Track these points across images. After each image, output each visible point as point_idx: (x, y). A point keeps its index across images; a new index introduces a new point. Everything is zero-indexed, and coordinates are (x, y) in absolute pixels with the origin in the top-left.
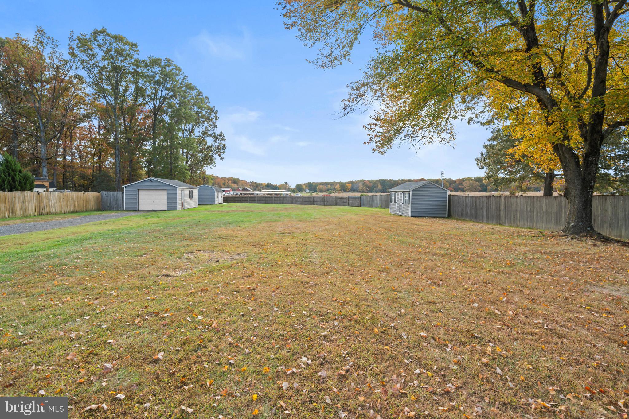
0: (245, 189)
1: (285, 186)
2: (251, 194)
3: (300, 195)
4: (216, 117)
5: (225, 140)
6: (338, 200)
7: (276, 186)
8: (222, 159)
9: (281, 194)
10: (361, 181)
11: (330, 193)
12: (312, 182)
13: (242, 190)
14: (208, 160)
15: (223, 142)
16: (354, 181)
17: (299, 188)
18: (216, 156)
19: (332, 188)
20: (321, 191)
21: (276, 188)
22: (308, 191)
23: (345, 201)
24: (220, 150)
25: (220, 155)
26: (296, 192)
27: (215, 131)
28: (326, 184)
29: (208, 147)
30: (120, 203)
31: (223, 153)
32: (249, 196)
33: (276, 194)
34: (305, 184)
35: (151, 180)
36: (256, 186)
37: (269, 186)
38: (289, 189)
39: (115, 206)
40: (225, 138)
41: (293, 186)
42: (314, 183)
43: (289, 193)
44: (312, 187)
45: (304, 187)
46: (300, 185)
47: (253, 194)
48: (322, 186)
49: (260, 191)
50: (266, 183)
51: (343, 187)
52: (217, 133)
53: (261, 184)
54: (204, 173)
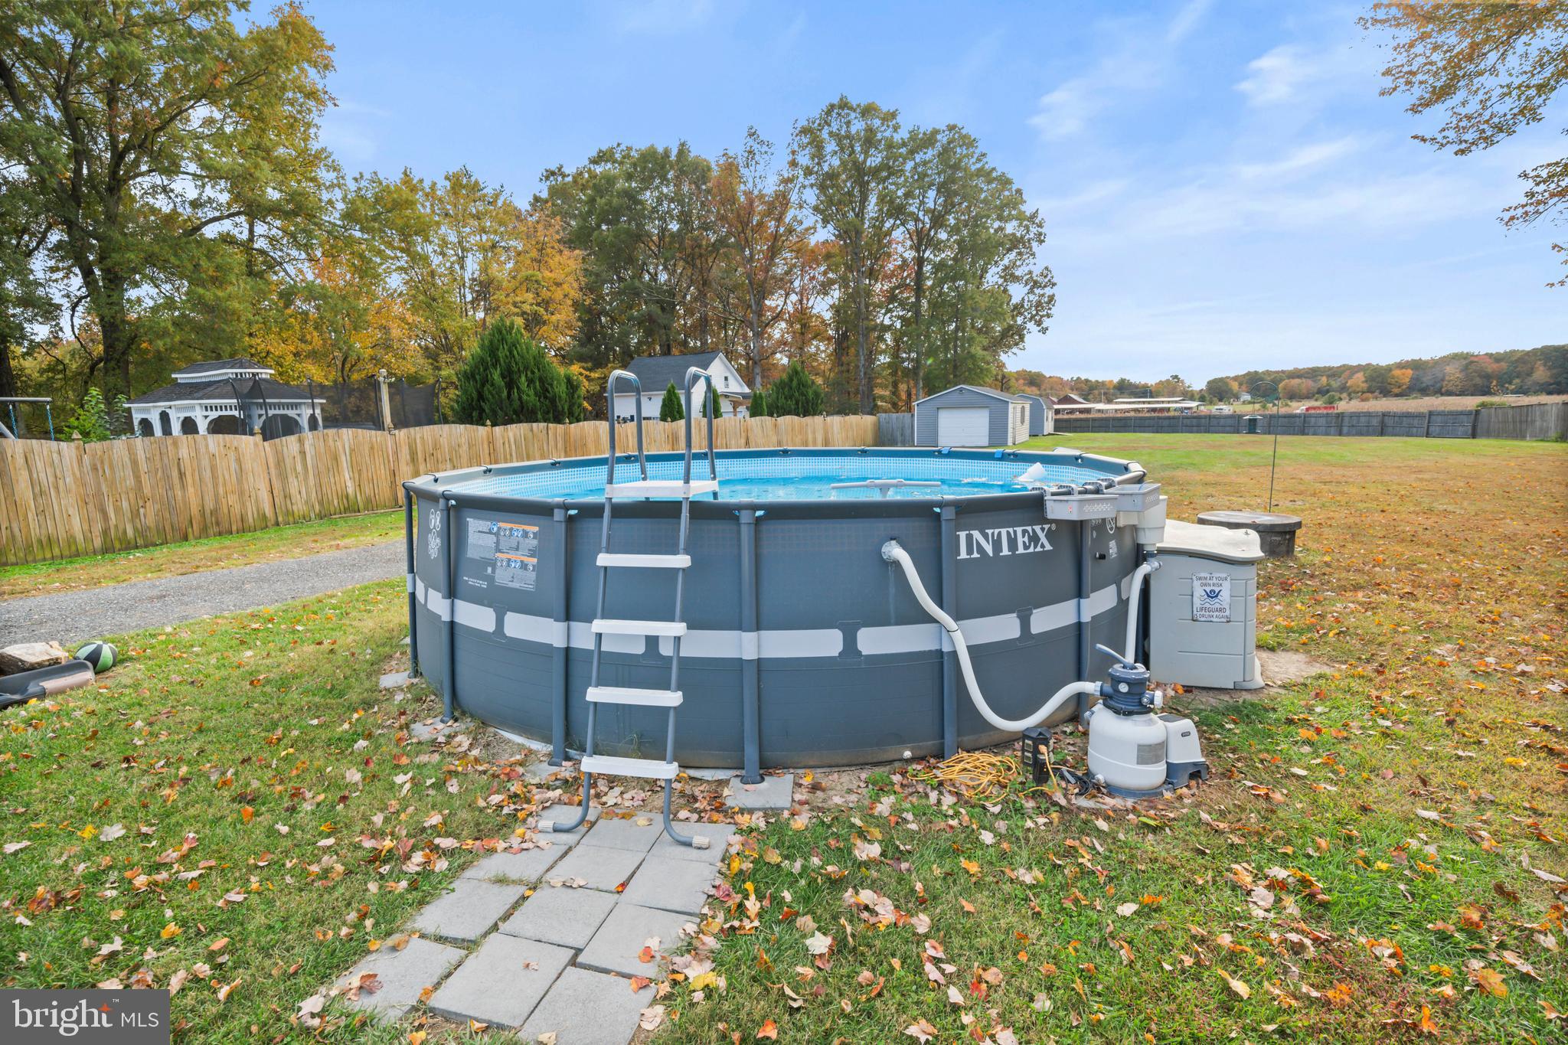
0: (1067, 400)
1: (1173, 387)
2: (1081, 411)
3: (1226, 409)
4: (1040, 234)
5: (1054, 285)
6: (1389, 421)
7: (1145, 386)
8: (1044, 331)
9: (1168, 410)
10: (1455, 357)
11: (1331, 401)
12: (1260, 370)
13: (1060, 402)
14: (1012, 336)
15: (1048, 291)
16: (1426, 357)
17: (1218, 390)
18: (1031, 325)
19: (1335, 384)
20: (1293, 396)
21: (1143, 391)
22: (1247, 397)
23: (1416, 422)
24: (1041, 310)
25: (1039, 323)
26: (1211, 403)
27: (1031, 267)
28: (1313, 373)
29: (1016, 307)
30: (908, 432)
31: (1048, 316)
32: (1077, 415)
33: (1154, 410)
34: (1236, 378)
35: (961, 390)
36: (1089, 389)
37: (1124, 388)
38: (1189, 395)
39: (899, 439)
40: (1054, 280)
41: (1198, 384)
42: (1268, 373)
43: (1193, 404)
44: (1261, 385)
45: (1235, 386)
46: (1221, 380)
47: (1088, 411)
48: (1297, 381)
49: (1110, 401)
50: (1116, 380)
51: (1380, 381)
52: (1037, 271)
53: (1103, 383)
54: (1001, 366)
